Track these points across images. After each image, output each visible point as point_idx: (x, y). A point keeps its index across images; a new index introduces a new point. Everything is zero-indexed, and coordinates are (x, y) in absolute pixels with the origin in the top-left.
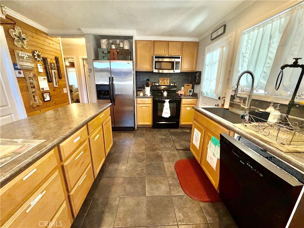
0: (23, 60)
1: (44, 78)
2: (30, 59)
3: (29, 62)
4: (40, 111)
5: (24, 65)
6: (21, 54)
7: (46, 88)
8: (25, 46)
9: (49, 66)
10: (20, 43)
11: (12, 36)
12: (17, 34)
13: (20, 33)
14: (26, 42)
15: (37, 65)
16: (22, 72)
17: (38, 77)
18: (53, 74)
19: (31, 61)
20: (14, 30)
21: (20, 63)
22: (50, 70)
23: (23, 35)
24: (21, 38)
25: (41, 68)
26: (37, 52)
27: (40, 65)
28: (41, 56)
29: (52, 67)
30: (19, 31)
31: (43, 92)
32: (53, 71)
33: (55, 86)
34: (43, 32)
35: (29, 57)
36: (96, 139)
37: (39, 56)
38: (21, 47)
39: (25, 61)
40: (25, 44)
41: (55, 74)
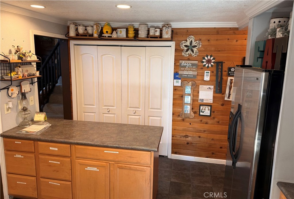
0: (184, 69)
1: (210, 88)
2: (193, 67)
3: (191, 70)
4: (190, 124)
5: (183, 74)
6: (184, 63)
7: (207, 100)
8: (193, 54)
9: (225, 71)
10: (187, 53)
11: (182, 48)
12: (188, 44)
13: (192, 41)
14: (196, 50)
15: (204, 73)
16: (180, 81)
17: (200, 86)
18: (228, 83)
19: (195, 69)
20: (186, 41)
21: (180, 72)
22: (224, 78)
23: (195, 42)
24: (190, 47)
25: (207, 76)
26: (207, 57)
27: (206, 72)
28: (213, 61)
29: (230, 73)
30: (190, 40)
31: (201, 104)
32: (229, 78)
33: (226, 99)
34: (230, 28)
35: (193, 65)
36: (89, 168)
37: (209, 61)
38: (188, 55)
39: (188, 70)
40: (195, 52)
41: (231, 83)
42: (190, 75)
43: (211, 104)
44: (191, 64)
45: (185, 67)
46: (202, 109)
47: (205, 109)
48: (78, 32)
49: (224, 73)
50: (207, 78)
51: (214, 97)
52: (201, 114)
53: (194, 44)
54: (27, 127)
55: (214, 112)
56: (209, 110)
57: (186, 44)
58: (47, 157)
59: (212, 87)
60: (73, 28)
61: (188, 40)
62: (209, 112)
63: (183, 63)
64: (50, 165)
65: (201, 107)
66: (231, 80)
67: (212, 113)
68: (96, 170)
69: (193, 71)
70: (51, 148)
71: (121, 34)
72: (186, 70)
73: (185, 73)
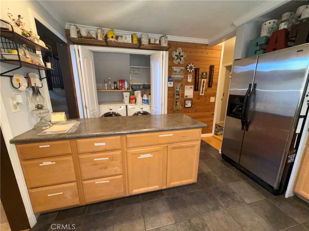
1: (191, 87)
2: (182, 72)
5: (175, 78)
7: (190, 96)
8: (181, 62)
9: (200, 75)
10: (177, 61)
11: (173, 57)
12: (177, 54)
13: (180, 52)
14: (183, 59)
15: (187, 77)
16: (172, 83)
17: (185, 86)
18: (202, 83)
19: (182, 74)
20: (176, 51)
21: (173, 76)
22: (200, 80)
23: (182, 53)
24: (179, 57)
25: (190, 78)
26: (190, 64)
27: (190, 76)
28: (193, 68)
29: (203, 76)
30: (179, 51)
31: (186, 99)
32: (203, 80)
33: (201, 94)
34: (203, 44)
35: (181, 70)
36: (142, 156)
37: (191, 68)
38: (177, 63)
39: (178, 74)
40: (182, 60)
41: (204, 83)
42: (179, 78)
43: (192, 99)
44: (180, 69)
45: (176, 72)
46: (187, 103)
47: (188, 103)
48: (80, 34)
49: (200, 77)
50: (190, 80)
51: (194, 94)
52: (186, 106)
53: (181, 54)
54: (47, 129)
55: (193, 104)
56: (190, 103)
57: (176, 54)
58: (91, 155)
59: (193, 86)
60: (74, 29)
61: (177, 51)
62: (191, 104)
63: (175, 69)
64: (96, 164)
65: (186, 102)
66: (204, 81)
67: (192, 105)
68: (149, 156)
69: (181, 75)
70: (96, 144)
71: (126, 40)
72: (177, 74)
73: (176, 76)
